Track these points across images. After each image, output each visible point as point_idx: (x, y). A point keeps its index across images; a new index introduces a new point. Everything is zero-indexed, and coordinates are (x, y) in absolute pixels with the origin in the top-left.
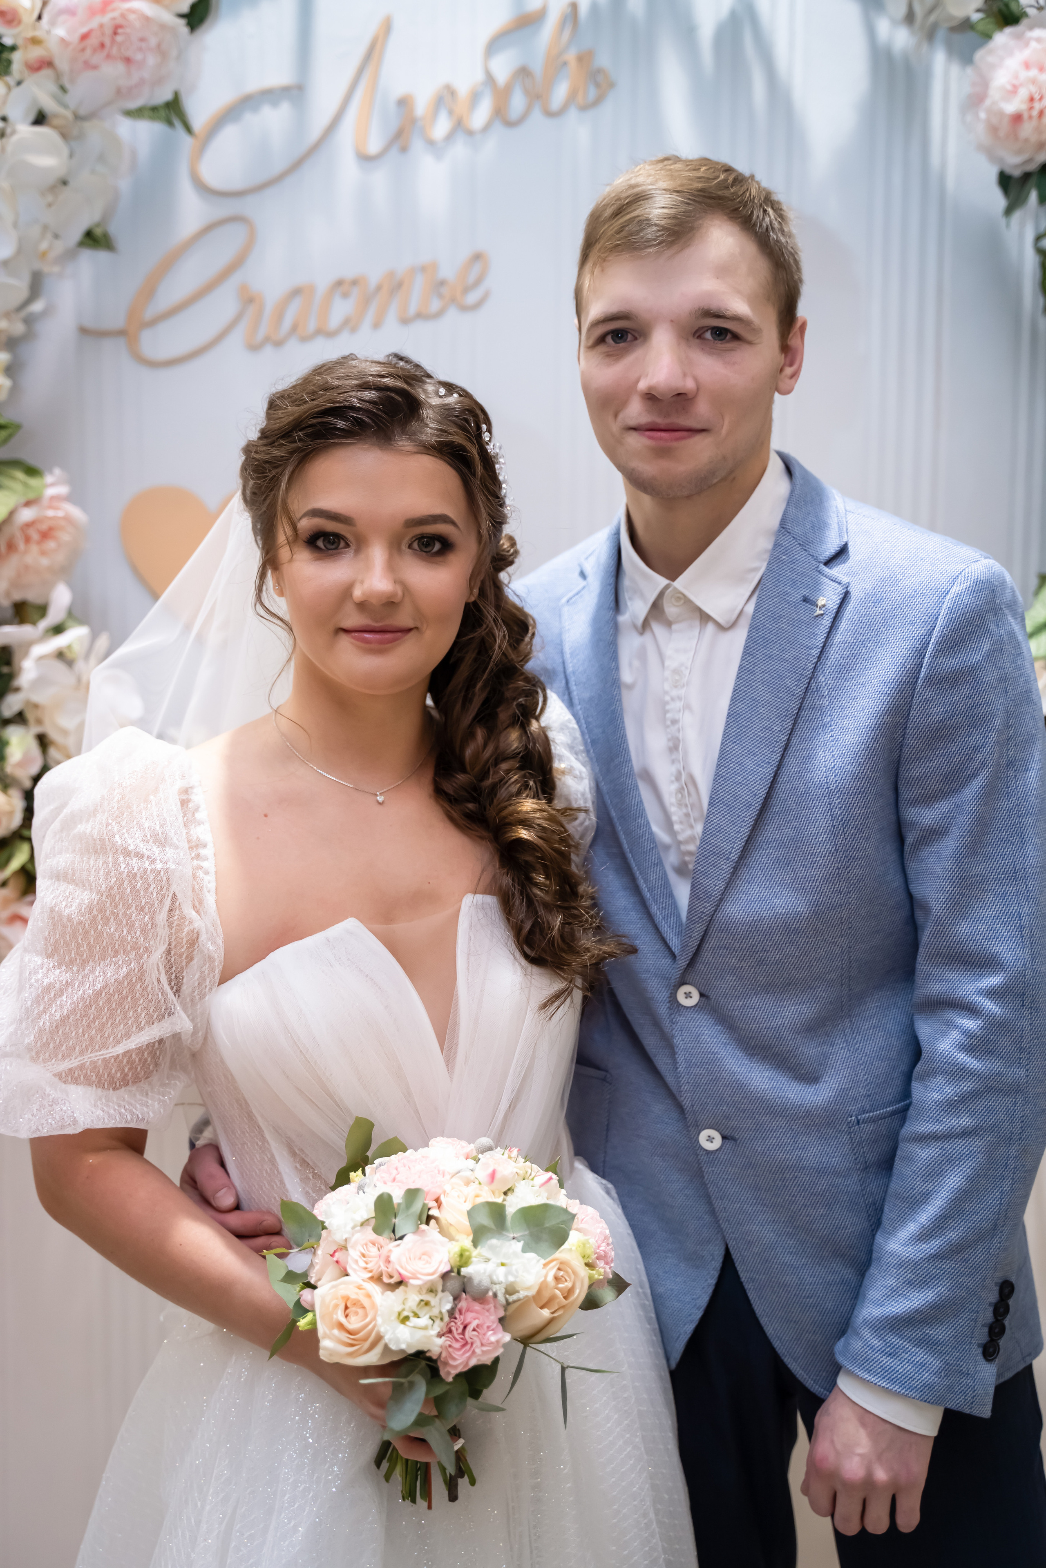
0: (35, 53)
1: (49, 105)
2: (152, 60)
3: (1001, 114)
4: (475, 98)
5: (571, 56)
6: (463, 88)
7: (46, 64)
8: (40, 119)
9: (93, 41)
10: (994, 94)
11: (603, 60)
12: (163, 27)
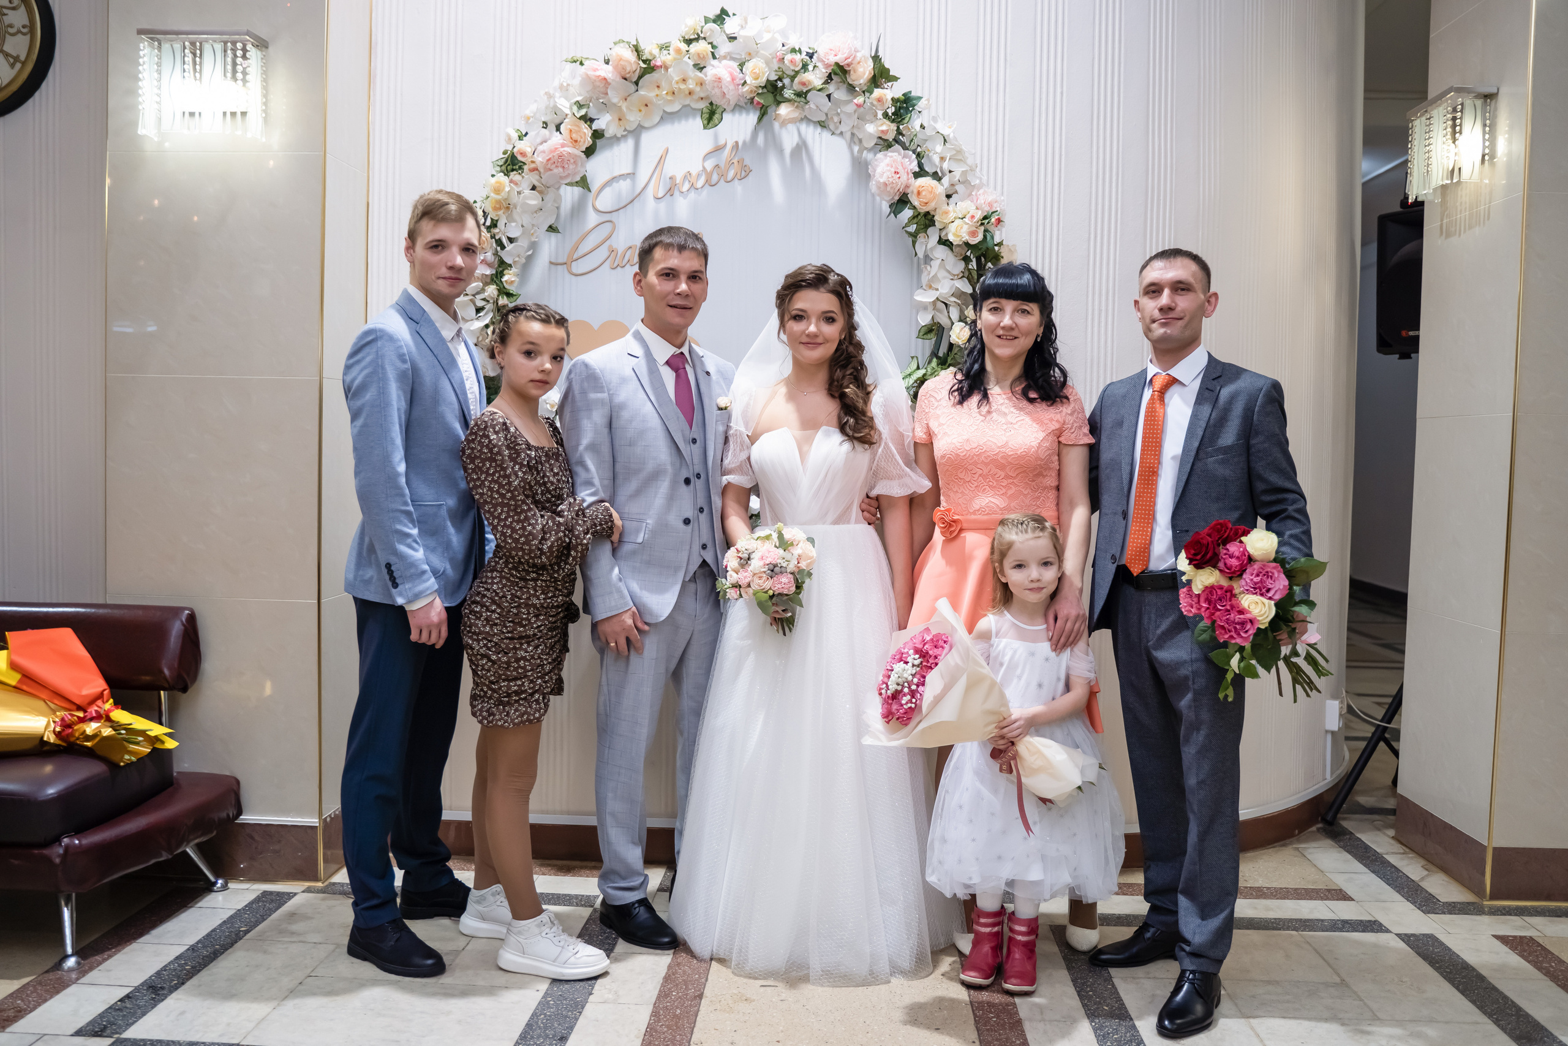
0: (533, 166)
1: (537, 184)
2: (571, 167)
3: (879, 182)
4: (699, 176)
5: (735, 161)
6: (694, 173)
7: (536, 169)
8: (534, 188)
9: (551, 161)
10: (877, 175)
11: (747, 162)
12: (576, 156)
